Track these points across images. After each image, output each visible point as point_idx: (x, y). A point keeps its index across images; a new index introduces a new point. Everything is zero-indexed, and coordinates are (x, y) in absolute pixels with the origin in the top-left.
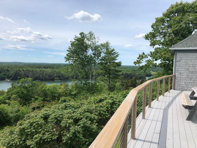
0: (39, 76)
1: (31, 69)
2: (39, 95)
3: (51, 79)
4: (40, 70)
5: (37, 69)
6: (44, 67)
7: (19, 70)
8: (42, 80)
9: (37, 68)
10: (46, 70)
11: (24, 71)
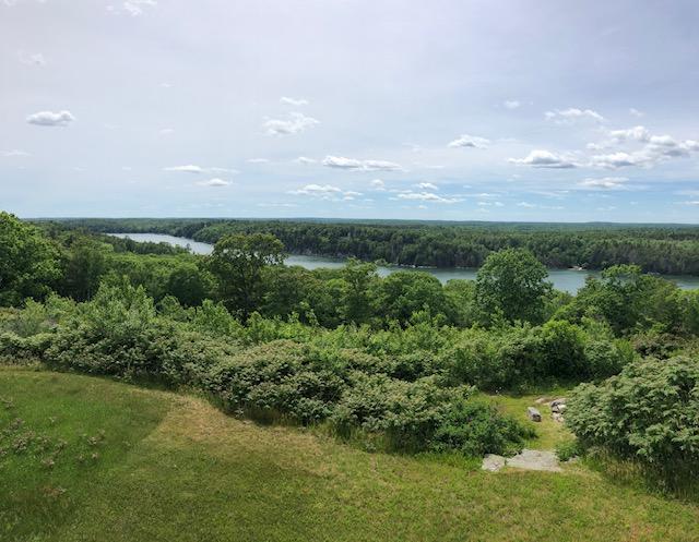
0: (658, 260)
1: (635, 242)
2: (655, 315)
3: (693, 271)
4: (662, 245)
5: (653, 241)
6: (674, 237)
7: (606, 244)
8: (664, 273)
9: (652, 237)
10: (679, 244)
11: (616, 245)
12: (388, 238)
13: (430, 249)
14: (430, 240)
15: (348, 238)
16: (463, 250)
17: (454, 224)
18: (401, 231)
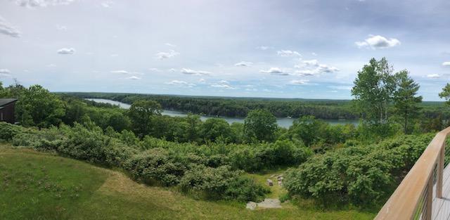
0: (322, 114)
1: (313, 107)
2: (321, 136)
3: (335, 118)
4: (323, 108)
6: (327, 104)
7: (301, 107)
8: (324, 118)
9: (319, 104)
10: (329, 107)
11: (305, 108)
12: (206, 104)
13: (224, 109)
14: (224, 105)
15: (189, 104)
16: (239, 109)
17: (235, 99)
18: (211, 101)
